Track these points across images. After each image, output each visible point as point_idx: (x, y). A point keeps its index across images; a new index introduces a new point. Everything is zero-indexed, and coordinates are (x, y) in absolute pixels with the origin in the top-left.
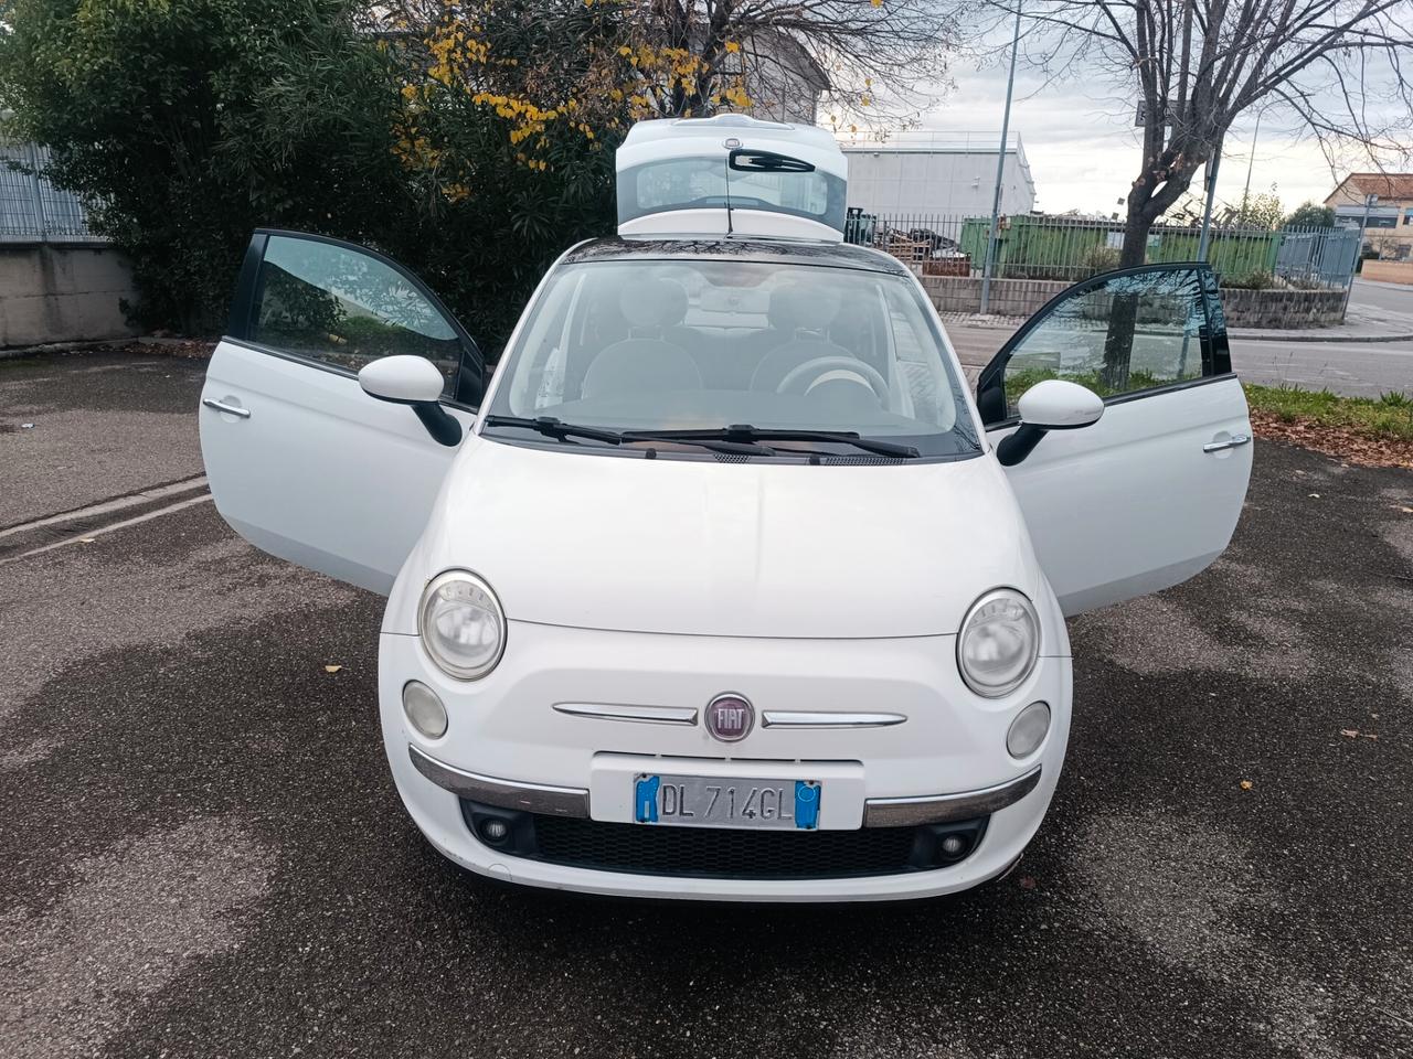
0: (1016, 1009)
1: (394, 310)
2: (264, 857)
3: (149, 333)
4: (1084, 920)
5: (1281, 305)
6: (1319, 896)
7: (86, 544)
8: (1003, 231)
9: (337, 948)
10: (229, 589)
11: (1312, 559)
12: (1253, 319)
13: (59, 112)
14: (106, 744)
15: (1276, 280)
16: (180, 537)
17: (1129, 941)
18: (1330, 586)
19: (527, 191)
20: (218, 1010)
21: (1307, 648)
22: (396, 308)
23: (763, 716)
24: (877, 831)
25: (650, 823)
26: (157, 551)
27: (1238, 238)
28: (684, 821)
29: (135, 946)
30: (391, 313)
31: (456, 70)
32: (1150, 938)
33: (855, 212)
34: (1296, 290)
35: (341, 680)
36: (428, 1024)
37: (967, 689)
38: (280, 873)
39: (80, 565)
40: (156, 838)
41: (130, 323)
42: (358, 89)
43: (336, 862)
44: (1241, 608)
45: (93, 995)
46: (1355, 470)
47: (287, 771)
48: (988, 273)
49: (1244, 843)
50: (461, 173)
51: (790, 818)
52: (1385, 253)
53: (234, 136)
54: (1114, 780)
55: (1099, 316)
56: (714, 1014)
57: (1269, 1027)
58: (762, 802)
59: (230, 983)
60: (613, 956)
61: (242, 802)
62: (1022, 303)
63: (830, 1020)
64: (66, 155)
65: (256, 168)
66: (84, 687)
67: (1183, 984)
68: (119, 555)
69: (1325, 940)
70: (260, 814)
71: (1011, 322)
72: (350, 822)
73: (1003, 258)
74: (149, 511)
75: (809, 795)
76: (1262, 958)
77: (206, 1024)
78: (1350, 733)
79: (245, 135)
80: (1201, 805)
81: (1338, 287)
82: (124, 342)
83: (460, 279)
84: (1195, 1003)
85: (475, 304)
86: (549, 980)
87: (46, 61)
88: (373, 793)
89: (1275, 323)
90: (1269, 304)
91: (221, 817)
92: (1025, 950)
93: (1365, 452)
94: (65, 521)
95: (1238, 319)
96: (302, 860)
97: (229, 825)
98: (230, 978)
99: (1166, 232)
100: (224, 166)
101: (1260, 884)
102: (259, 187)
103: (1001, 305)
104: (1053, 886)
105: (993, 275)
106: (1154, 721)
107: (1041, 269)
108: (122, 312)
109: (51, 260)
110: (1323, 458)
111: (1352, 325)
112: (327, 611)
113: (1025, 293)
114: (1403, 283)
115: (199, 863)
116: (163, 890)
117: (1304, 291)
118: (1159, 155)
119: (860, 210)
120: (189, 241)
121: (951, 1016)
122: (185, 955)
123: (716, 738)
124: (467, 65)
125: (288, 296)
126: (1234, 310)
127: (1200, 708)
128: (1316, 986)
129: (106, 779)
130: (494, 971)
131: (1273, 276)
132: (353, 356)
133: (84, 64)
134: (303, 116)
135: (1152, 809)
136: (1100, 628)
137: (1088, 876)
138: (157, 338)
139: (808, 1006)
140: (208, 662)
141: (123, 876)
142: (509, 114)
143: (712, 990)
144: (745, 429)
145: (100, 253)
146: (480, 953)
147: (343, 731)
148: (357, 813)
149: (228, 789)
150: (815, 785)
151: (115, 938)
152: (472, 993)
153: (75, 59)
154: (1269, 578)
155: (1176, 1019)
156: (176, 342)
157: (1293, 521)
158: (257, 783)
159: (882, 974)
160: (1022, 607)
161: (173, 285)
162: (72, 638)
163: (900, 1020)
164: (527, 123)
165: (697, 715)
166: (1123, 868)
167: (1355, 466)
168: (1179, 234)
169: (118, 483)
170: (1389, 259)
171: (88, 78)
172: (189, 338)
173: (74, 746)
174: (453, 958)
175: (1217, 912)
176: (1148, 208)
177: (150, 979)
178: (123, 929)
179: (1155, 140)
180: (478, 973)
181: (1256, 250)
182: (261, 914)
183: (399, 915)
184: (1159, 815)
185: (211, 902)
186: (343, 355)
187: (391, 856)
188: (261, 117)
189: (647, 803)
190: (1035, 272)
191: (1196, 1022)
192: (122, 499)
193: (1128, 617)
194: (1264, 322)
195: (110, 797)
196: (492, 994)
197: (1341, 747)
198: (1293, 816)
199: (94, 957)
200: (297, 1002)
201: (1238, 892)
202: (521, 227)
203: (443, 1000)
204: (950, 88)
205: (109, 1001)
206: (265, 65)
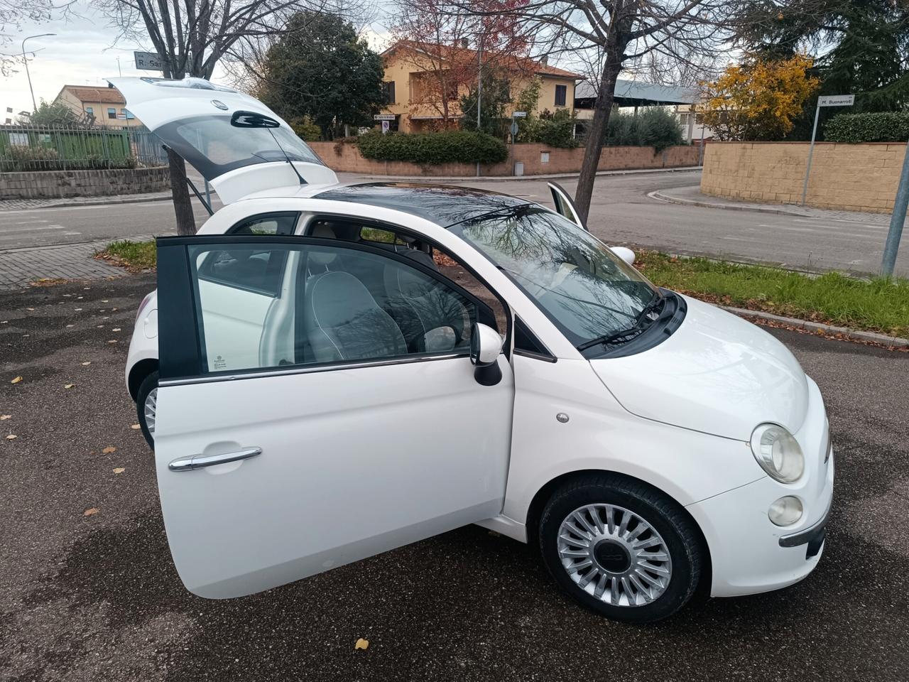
34: (149, 168)
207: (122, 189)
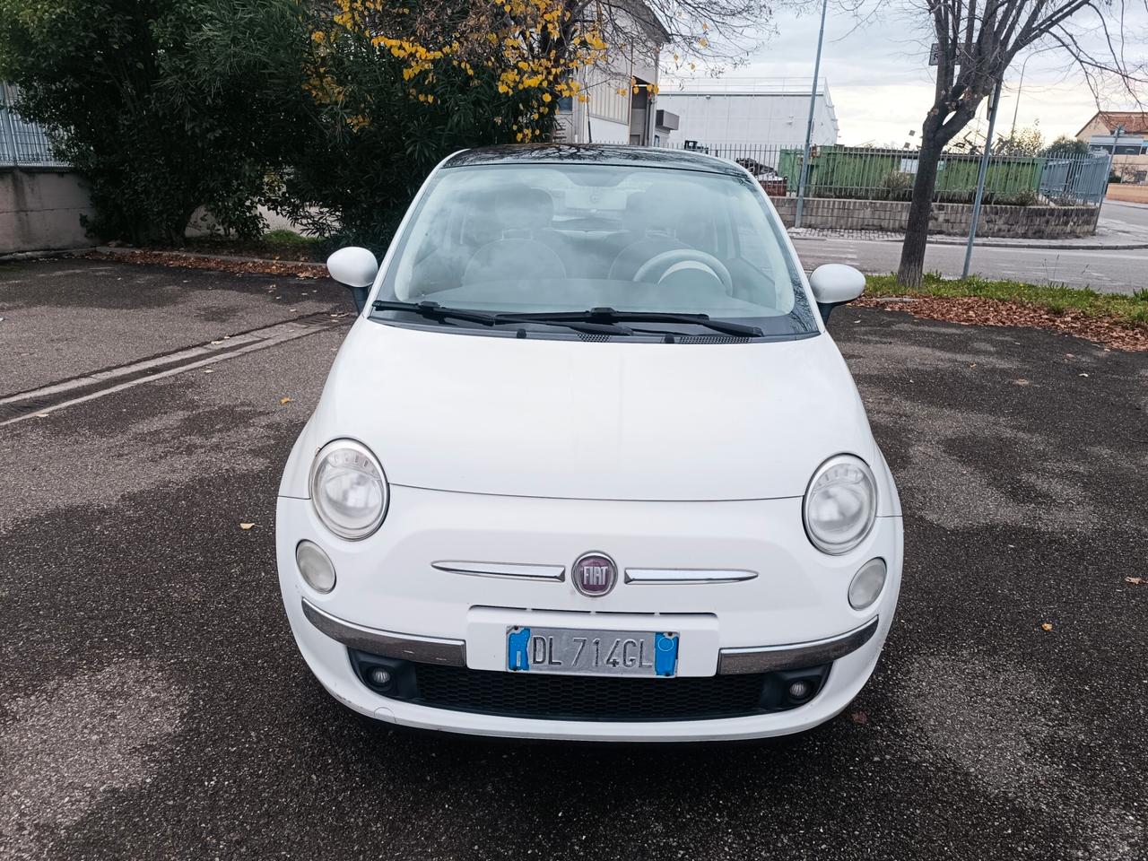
0: (856, 838)
1: (309, 224)
2: (178, 696)
3: (105, 243)
4: (912, 752)
5: (1044, 219)
6: (1120, 729)
7: (41, 418)
8: (814, 157)
9: (239, 782)
10: (161, 457)
11: (1087, 429)
12: (1021, 230)
13: (25, 56)
14: (45, 593)
15: (1040, 198)
16: (121, 412)
17: (954, 773)
18: (1105, 452)
19: (418, 120)
20: (129, 841)
21: (1089, 505)
22: (310, 221)
23: (626, 574)
24: (731, 678)
25: (522, 671)
26: (101, 424)
27: (1009, 163)
28: (552, 669)
29: (57, 781)
30: (305, 225)
31: (357, 18)
32: (972, 770)
33: (691, 144)
34: (1057, 207)
35: (253, 536)
36: (320, 854)
37: (813, 547)
38: (191, 712)
39: (34, 436)
40: (83, 679)
41: (89, 235)
42: (275, 33)
43: (242, 701)
44: (1029, 470)
45: (15, 828)
46: (1116, 354)
47: (202, 617)
48: (801, 193)
49: (1050, 680)
50: (363, 105)
51: (651, 666)
52: (1125, 178)
53: (171, 75)
54: (930, 623)
55: (893, 229)
56: (581, 843)
57: (1087, 854)
58: (625, 652)
59: (141, 815)
60: (489, 788)
61: (161, 645)
62: (830, 219)
63: (686, 849)
64: (32, 93)
65: (189, 101)
66: (30, 543)
67: (1005, 813)
68: (69, 428)
69: (1130, 771)
70: (177, 657)
71: (821, 234)
72: (256, 663)
73: (814, 180)
74: (97, 391)
75: (668, 645)
76: (1074, 788)
77: (117, 855)
78: (1133, 580)
79: (180, 74)
80: (1008, 645)
81: (1091, 204)
82: (84, 250)
83: (362, 196)
84: (1018, 831)
85: (375, 217)
86: (431, 812)
87: (12, 12)
88: (278, 637)
89: (1039, 234)
90: (1034, 218)
91: (142, 659)
92: (861, 781)
93: (1123, 339)
94: (25, 399)
95: (1009, 231)
96: (212, 699)
97: (148, 667)
98: (141, 811)
99: (950, 158)
100: (164, 101)
101: (1067, 718)
102: (193, 119)
103: (813, 220)
104: (883, 721)
105: (806, 195)
106: (962, 569)
107: (846, 189)
108: (82, 225)
109: (22, 182)
110: (1088, 344)
111: (1101, 235)
112: (244, 475)
113: (832, 210)
114: (1141, 202)
115: (119, 702)
116: (86, 728)
117: (1063, 208)
118: (950, 89)
119: (695, 143)
120: (136, 165)
121: (797, 844)
122: (101, 789)
123: (583, 594)
124: (366, 13)
125: (220, 211)
126: (1005, 223)
127: (1001, 558)
128: (1125, 814)
129: (43, 625)
130: (381, 803)
131: (1038, 195)
132: (274, 262)
133: (43, 14)
134: (228, 56)
135: (966, 649)
136: (910, 489)
137: (913, 711)
138: (112, 248)
139: (666, 835)
140: (139, 521)
141: (51, 714)
142: (402, 54)
143: (579, 820)
144: (606, 311)
145: (63, 176)
146: (369, 786)
147: (253, 581)
148: (263, 655)
149: (150, 633)
150: (674, 636)
151: (39, 773)
152: (360, 824)
153: (36, 10)
154: (1052, 444)
155: (1002, 846)
156: (127, 251)
157: (1068, 396)
158: (175, 628)
159: (733, 804)
160: (862, 472)
161: (124, 203)
162: (22, 500)
163: (751, 849)
164: (417, 62)
165: (564, 572)
166: (944, 704)
167: (1116, 350)
168: (960, 160)
169: (72, 367)
170: (1129, 183)
171: (47, 26)
172: (139, 247)
173: (17, 596)
174: (344, 791)
175: (1031, 744)
176: (940, 135)
177: (67, 812)
178: (47, 765)
179: (946, 75)
180: (366, 805)
181: (1024, 173)
182: (172, 750)
183: (296, 750)
184: (972, 655)
185: (128, 739)
186: (266, 261)
187: (292, 695)
188: (193, 59)
189: (519, 653)
190: (840, 192)
191: (1020, 849)
192: (74, 381)
193: (933, 479)
194: (1030, 233)
195: (45, 642)
196: (379, 825)
197: (1127, 592)
198: (1090, 655)
199: (19, 791)
200: (201, 834)
201: (1048, 725)
202: (413, 151)
203: (333, 830)
204: (773, 34)
205: (30, 834)
206: (196, 14)
207: (1000, 230)
